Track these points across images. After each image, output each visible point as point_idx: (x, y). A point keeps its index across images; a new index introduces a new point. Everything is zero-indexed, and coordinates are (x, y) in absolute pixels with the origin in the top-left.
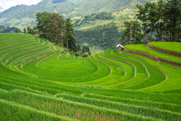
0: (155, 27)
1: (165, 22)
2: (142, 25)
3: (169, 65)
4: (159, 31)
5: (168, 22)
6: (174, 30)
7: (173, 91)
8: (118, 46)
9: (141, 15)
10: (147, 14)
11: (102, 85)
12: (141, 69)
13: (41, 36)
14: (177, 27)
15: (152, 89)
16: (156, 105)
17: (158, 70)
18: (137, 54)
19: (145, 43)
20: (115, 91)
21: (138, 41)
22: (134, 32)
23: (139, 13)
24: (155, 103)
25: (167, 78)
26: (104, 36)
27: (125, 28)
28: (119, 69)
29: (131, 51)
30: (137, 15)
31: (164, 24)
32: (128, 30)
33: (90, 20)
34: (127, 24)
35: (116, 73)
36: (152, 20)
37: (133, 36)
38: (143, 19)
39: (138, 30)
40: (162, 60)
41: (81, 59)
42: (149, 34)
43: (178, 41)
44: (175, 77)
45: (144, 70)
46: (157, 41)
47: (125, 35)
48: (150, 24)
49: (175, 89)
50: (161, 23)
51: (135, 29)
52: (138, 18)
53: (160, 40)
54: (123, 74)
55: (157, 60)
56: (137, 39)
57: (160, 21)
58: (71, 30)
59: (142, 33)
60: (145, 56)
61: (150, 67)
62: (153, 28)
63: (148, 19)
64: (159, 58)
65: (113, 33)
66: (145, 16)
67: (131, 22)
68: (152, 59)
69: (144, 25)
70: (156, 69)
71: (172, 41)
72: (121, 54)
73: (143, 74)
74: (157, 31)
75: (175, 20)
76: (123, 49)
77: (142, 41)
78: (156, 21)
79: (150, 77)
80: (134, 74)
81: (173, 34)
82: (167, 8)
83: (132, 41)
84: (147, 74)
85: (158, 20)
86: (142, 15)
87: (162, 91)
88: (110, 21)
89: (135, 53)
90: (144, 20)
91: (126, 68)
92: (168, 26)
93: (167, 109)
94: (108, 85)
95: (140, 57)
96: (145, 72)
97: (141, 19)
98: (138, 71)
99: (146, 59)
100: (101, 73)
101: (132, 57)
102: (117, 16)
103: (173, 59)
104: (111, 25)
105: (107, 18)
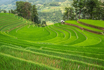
0: (82, 11)
1: (87, 9)
2: (75, 10)
3: (89, 32)
4: (84, 13)
5: (89, 9)
6: (92, 13)
7: (90, 46)
8: (61, 21)
10: (78, 4)
11: (53, 43)
12: (74, 34)
13: (19, 15)
14: (93, 12)
15: (79, 45)
16: (80, 54)
17: (83, 35)
19: (76, 20)
20: (59, 46)
21: (72, 19)
22: (70, 13)
23: (73, 3)
24: (80, 52)
25: (87, 39)
26: (54, 15)
27: (65, 11)
28: (62, 34)
29: (68, 24)
30: (72, 4)
31: (86, 10)
32: (67, 12)
33: (47, 6)
34: (66, 9)
35: (60, 36)
36: (80, 7)
37: (70, 16)
38: (76, 6)
39: (73, 12)
40: (85, 29)
41: (41, 28)
42: (79, 15)
43: (93, 19)
44: (91, 38)
45: (75, 34)
46: (83, 19)
47: (66, 15)
48: (79, 9)
49: (91, 45)
50: (85, 9)
51: (71, 12)
52: (73, 6)
53: (84, 18)
54: (64, 36)
55: (82, 29)
56: (72, 17)
57: (84, 8)
58: (36, 12)
59: (75, 14)
60: (76, 27)
61: (78, 33)
62: (81, 12)
63: (78, 7)
64: (83, 28)
65: (59, 14)
66: (77, 5)
67: (69, 8)
68: (79, 28)
69: (76, 10)
70: (81, 34)
71: (91, 19)
72: (63, 26)
73: (75, 37)
74: (83, 13)
75: (92, 8)
76: (64, 23)
77: (75, 18)
78: (82, 8)
80: (70, 37)
81: (91, 15)
82: (88, 1)
83: (69, 18)
84: (77, 37)
85: (83, 7)
86: (75, 4)
87: (85, 46)
88: (58, 7)
89: (71, 25)
91: (66, 33)
92: (89, 11)
93: (86, 56)
94: (55, 42)
95: (73, 27)
96: (76, 35)
97: (74, 7)
98: (72, 35)
99: (76, 28)
100: (52, 36)
101: (68, 27)
102: (61, 4)
103: (90, 29)
104: (58, 9)
105: (56, 5)
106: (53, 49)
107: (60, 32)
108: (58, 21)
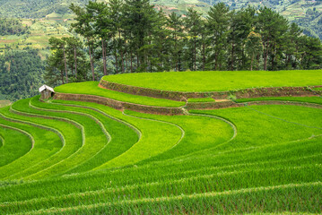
0: (110, 48)
1: (126, 39)
2: (86, 44)
3: (142, 114)
4: (117, 54)
5: (132, 39)
6: (142, 51)
7: (153, 159)
8: (41, 89)
9: (81, 26)
10: (93, 23)
11: (17, 177)
12: (95, 129)
14: (146, 46)
15: (118, 162)
17: (125, 126)
18: (82, 100)
19: (96, 78)
20: (45, 183)
21: (81, 76)
22: (71, 59)
23: (76, 22)
24: (123, 189)
25: (141, 136)
26: (9, 69)
27: (52, 53)
28: (49, 135)
29: (70, 97)
30: (73, 25)
31: (124, 42)
32: (60, 56)
34: (55, 43)
35: (45, 145)
36: (103, 36)
37: (73, 68)
39: (79, 54)
40: (129, 107)
42: (102, 60)
43: (151, 70)
44: (154, 133)
45: (100, 129)
46: (116, 72)
47: (55, 65)
48: (101, 43)
49: (156, 153)
50: (120, 40)
51: (72, 52)
52: (77, 31)
53: (122, 71)
54: (60, 143)
55: (120, 108)
56: (79, 72)
57: (117, 37)
59: (88, 58)
60: (98, 102)
61: (109, 121)
62: (108, 49)
63: (96, 33)
64: (123, 104)
65: (30, 64)
66: (89, 29)
67: (64, 39)
68: (110, 106)
69: (89, 44)
70: (120, 123)
71: (142, 70)
72: (50, 104)
73: (99, 138)
74: (115, 54)
75: (142, 34)
76: (53, 94)
77: (89, 74)
78: (110, 37)
79: (113, 140)
80: (82, 140)
81: (143, 58)
82: (126, 14)
83: (69, 76)
84: (106, 137)
85: (113, 34)
86: (83, 25)
87: (136, 162)
88: (20, 39)
89: (79, 100)
90: (89, 35)
91: (66, 132)
92: (133, 45)
93: (145, 195)
94: (30, 173)
95: (89, 105)
96: (101, 132)
97: (82, 34)
98: (89, 134)
99: (100, 108)
100: (9, 150)
101: (72, 108)
102: (33, 27)
103: (146, 102)
104: (23, 47)
105: (11, 32)
106: (21, 203)
107: (41, 130)
108: (31, 90)
